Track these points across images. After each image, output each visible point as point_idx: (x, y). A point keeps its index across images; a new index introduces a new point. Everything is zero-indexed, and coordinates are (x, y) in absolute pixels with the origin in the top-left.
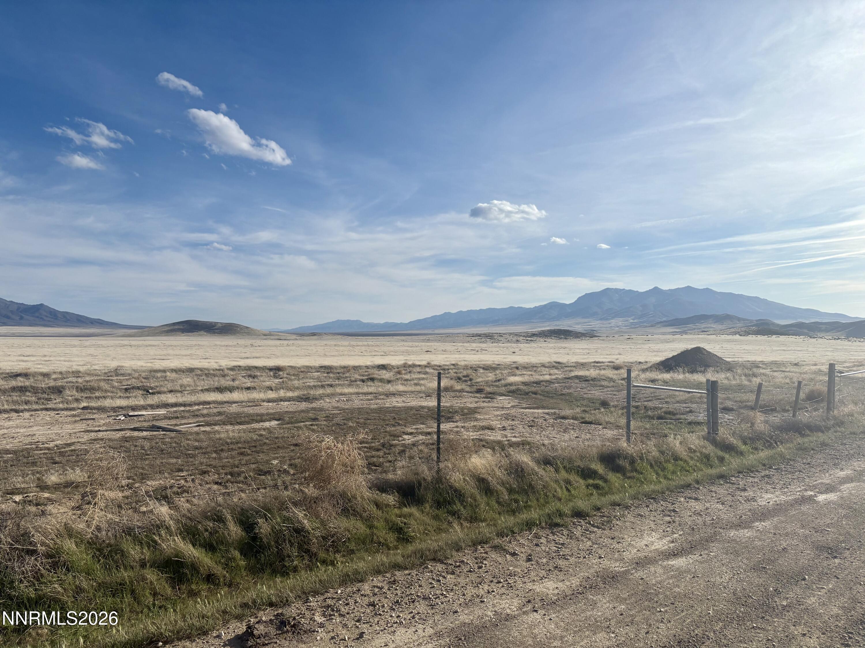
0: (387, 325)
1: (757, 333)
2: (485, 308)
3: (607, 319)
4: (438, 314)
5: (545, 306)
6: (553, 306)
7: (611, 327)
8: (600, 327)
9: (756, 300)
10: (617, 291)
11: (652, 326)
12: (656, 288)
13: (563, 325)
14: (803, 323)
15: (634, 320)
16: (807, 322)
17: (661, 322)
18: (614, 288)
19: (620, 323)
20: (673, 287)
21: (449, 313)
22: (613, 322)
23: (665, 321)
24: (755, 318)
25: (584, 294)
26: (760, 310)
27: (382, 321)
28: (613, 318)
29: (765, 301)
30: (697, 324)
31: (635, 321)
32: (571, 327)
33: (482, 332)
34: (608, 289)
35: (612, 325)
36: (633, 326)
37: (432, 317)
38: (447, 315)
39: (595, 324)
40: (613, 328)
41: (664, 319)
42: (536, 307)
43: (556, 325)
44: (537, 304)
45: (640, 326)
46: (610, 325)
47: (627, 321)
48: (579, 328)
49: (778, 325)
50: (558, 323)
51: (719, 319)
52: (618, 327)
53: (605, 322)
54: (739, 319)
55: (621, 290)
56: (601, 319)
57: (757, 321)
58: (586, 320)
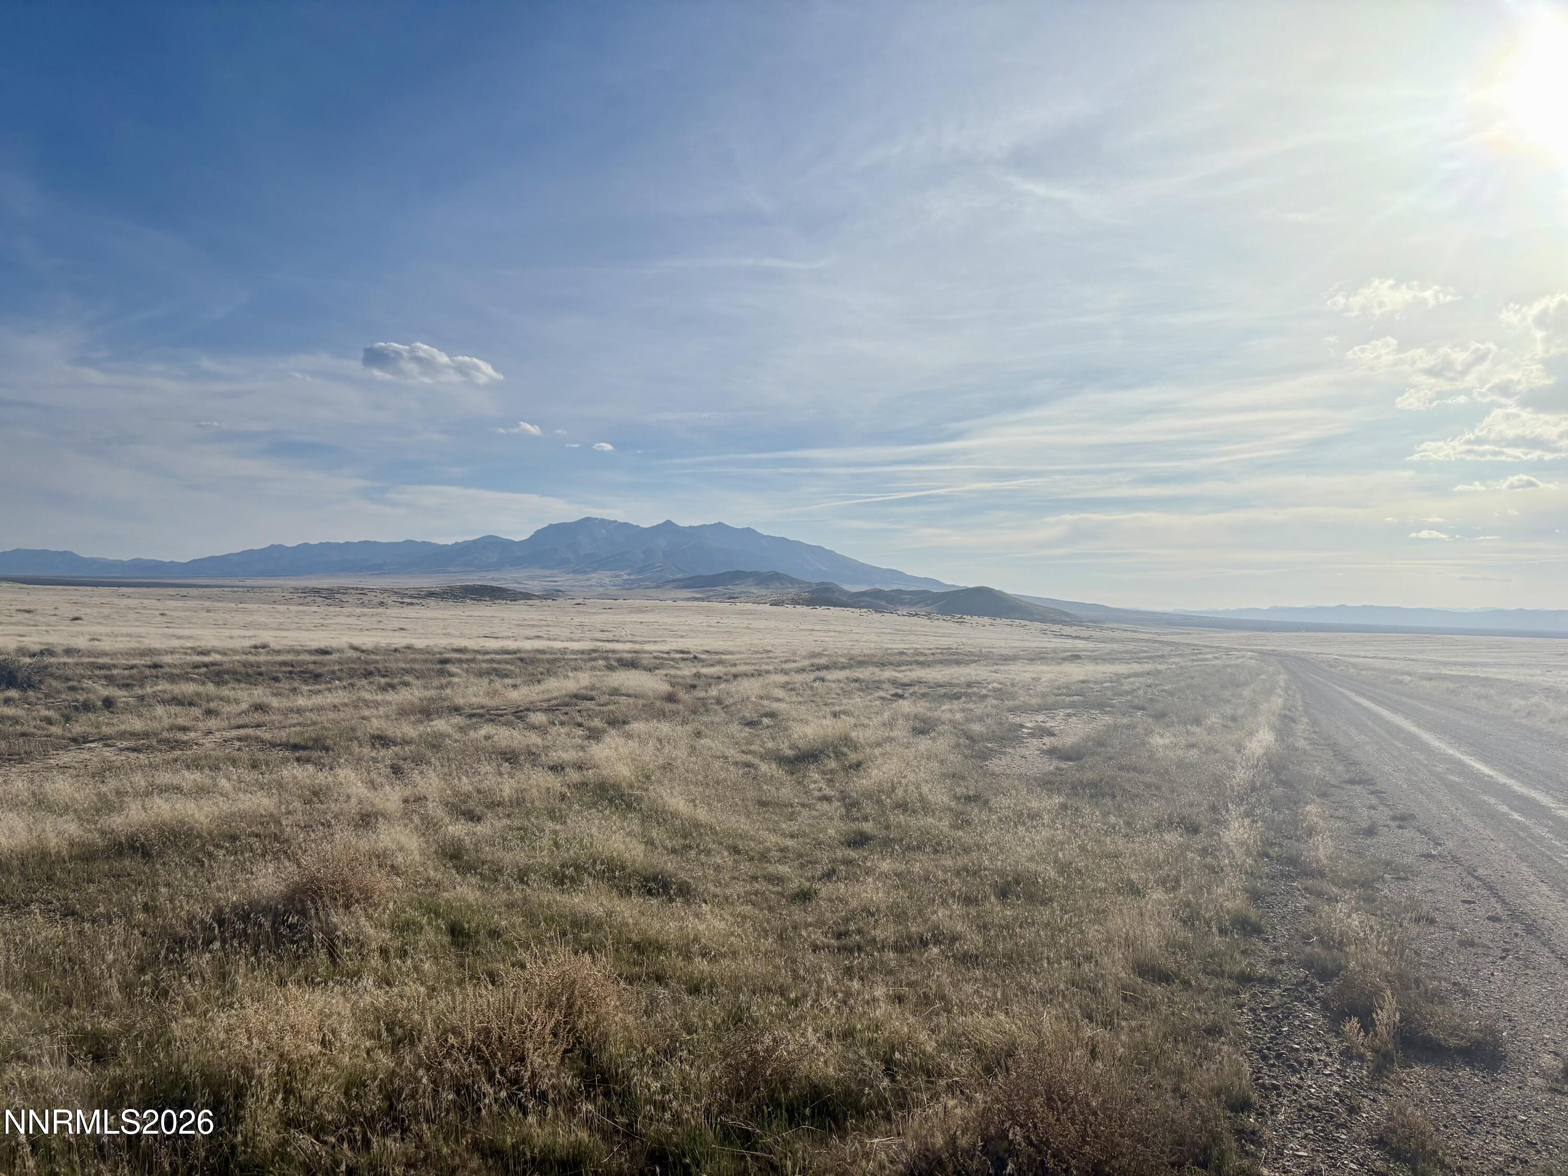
0: (138, 565)
1: (812, 602)
2: (356, 541)
3: (585, 572)
4: (256, 548)
5: (475, 542)
6: (491, 543)
7: (591, 586)
8: (573, 586)
9: (818, 551)
10: (603, 523)
11: (657, 587)
12: (668, 523)
13: (505, 580)
14: (880, 591)
15: (629, 574)
16: (887, 589)
17: (673, 581)
18: (599, 517)
19: (607, 580)
20: (696, 523)
21: (280, 546)
22: (595, 577)
23: (678, 580)
24: (815, 580)
25: (546, 525)
26: (823, 568)
27: (126, 557)
28: (595, 570)
29: (830, 554)
30: (729, 587)
31: (632, 577)
32: (520, 583)
33: (325, 586)
34: (588, 519)
35: (593, 582)
36: (628, 588)
37: (243, 552)
38: (276, 550)
39: (563, 580)
40: (594, 588)
41: (679, 576)
42: (457, 543)
43: (493, 579)
44: (460, 540)
45: (639, 587)
46: (589, 583)
47: (618, 576)
48: (534, 586)
49: (846, 592)
50: (496, 575)
51: (766, 579)
52: (602, 586)
53: (581, 577)
54: (793, 581)
55: (611, 522)
56: (575, 572)
57: (817, 584)
58: (547, 572)
